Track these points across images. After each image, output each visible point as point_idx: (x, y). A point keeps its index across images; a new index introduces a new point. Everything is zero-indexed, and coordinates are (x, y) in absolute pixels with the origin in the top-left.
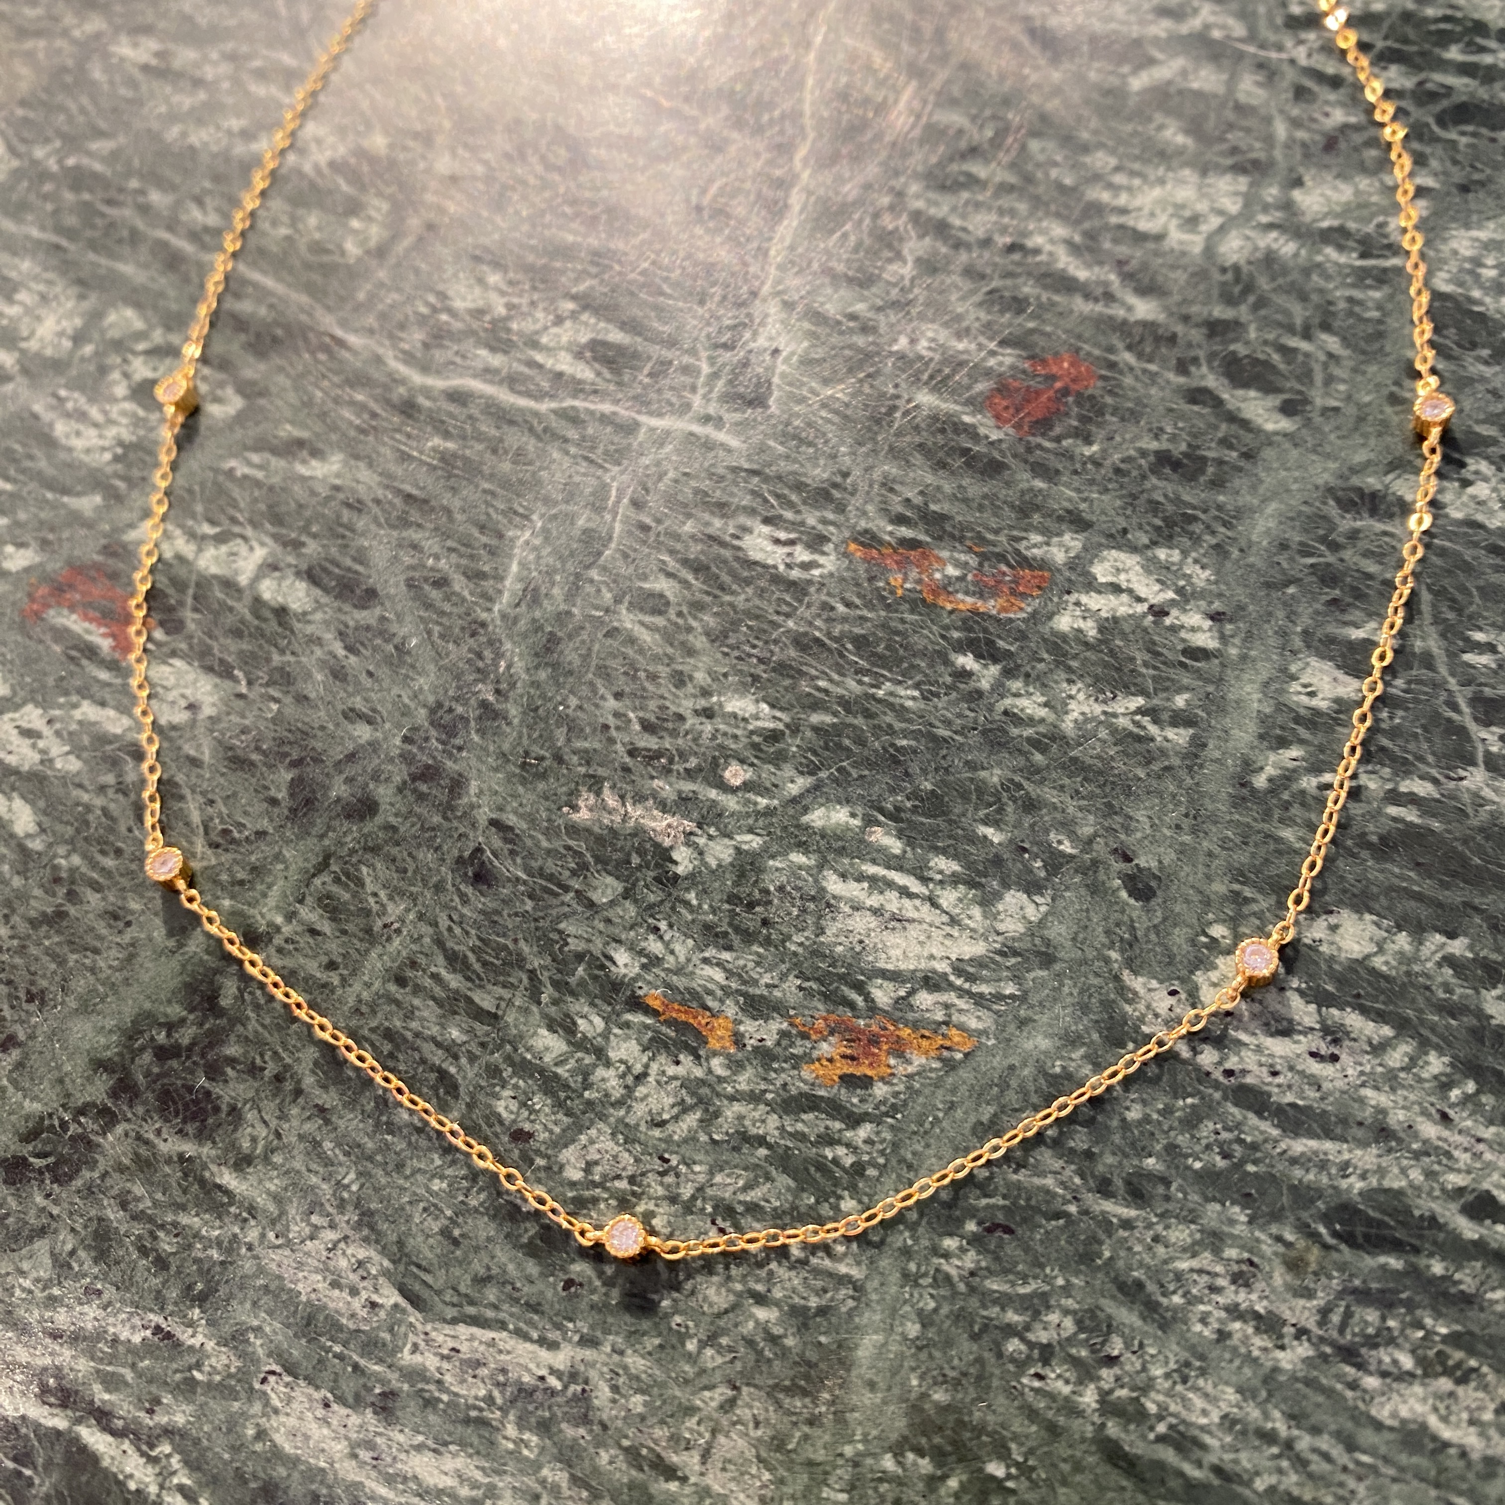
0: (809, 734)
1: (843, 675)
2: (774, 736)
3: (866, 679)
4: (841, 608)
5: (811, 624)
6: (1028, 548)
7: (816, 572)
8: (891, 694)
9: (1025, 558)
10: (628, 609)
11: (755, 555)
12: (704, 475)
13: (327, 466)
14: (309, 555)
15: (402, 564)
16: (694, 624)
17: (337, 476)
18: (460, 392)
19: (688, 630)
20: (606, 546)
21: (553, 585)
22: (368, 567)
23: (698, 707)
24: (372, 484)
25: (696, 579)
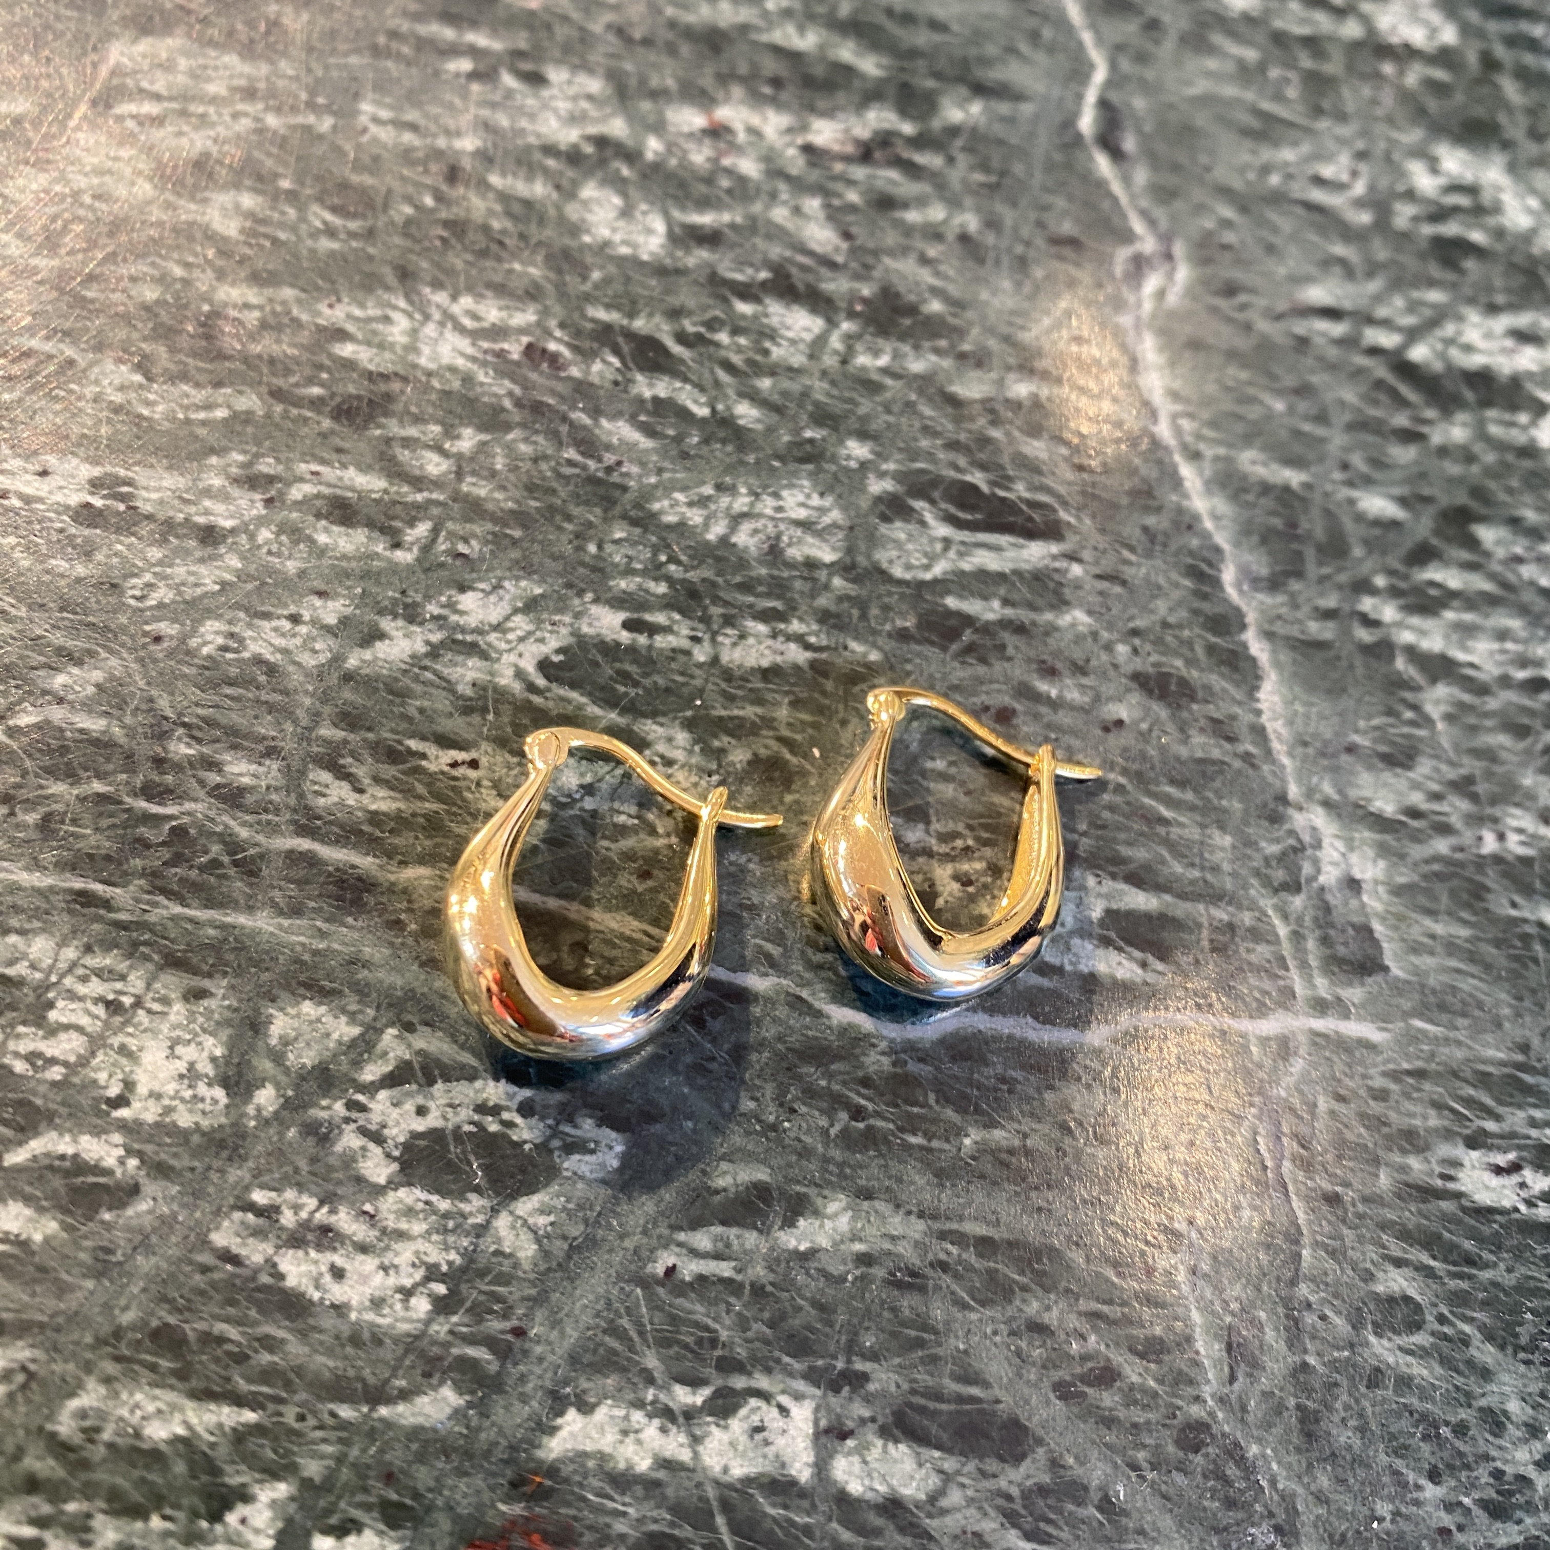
10: (1376, 1333)
11: (1484, 1198)
12: (1362, 1092)
13: (828, 1224)
14: (883, 1394)
15: (1034, 1364)
16: (1467, 1328)
17: (855, 1238)
18: (965, 1039)
19: (1465, 1341)
20: (1297, 1242)
21: (1261, 1328)
22: (986, 1385)
23: (1537, 1457)
24: (917, 1236)
25: (1434, 1258)
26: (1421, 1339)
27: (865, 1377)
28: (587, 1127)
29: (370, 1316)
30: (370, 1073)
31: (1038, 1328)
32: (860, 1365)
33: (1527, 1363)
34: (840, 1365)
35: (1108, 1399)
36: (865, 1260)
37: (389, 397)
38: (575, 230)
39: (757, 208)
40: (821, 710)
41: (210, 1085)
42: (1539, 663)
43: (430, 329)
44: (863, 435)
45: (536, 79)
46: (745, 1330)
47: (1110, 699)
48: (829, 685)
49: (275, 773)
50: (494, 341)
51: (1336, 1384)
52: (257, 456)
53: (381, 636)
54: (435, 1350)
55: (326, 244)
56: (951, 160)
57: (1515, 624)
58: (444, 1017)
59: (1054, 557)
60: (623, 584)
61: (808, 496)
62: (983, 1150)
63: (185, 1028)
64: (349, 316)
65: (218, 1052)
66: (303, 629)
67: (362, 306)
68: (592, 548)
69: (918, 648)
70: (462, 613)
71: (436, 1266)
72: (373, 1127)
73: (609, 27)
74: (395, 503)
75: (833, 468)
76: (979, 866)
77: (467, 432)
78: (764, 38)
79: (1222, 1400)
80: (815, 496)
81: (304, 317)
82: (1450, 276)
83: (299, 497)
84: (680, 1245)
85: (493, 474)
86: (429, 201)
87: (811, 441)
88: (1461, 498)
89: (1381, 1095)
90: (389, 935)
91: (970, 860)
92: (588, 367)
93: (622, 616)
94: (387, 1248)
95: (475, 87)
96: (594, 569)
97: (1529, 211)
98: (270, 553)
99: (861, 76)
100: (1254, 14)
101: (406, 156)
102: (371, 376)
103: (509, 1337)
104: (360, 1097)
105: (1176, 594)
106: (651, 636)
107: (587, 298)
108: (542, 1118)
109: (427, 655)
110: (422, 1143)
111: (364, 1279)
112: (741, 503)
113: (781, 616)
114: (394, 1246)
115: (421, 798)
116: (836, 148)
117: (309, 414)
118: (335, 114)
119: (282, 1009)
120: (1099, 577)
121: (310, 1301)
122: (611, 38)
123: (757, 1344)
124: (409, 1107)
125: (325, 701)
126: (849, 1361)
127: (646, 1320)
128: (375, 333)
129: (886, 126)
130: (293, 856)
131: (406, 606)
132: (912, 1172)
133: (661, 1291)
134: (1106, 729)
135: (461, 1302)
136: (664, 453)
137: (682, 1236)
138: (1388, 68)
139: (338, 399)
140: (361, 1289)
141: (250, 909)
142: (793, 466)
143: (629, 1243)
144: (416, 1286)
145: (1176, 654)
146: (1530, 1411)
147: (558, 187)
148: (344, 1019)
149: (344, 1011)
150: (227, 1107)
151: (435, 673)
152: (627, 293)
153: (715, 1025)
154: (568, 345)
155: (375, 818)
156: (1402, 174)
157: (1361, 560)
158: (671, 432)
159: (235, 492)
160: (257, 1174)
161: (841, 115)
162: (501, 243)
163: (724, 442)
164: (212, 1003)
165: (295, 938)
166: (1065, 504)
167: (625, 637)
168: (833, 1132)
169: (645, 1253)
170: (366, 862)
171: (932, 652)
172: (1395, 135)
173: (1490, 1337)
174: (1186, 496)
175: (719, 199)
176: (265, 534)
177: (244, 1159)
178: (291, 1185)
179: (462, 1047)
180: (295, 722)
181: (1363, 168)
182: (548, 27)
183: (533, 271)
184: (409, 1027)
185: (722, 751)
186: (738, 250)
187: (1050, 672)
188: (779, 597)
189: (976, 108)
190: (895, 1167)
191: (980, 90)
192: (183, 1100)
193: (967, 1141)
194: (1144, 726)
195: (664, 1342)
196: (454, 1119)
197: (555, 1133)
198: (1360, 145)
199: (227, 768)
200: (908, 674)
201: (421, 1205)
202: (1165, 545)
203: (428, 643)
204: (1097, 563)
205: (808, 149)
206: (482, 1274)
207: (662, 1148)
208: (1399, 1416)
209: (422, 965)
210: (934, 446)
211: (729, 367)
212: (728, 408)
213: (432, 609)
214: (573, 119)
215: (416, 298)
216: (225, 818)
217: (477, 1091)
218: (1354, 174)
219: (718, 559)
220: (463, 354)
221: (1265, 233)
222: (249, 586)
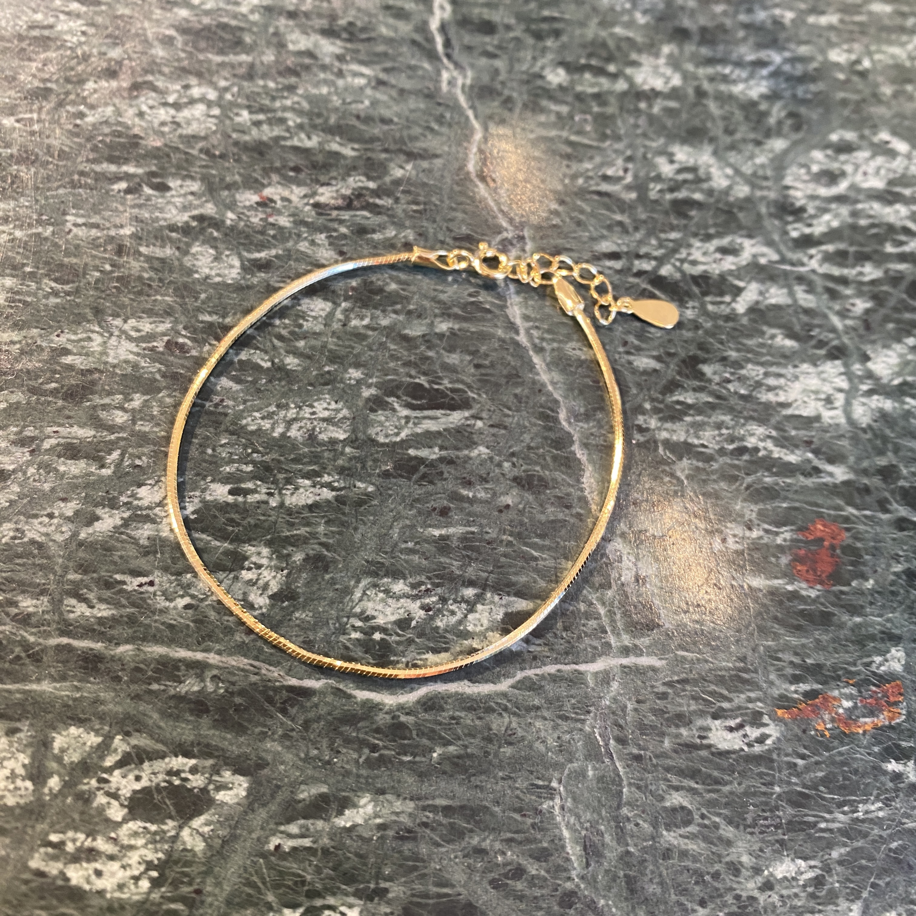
0: (839, 869)
1: (831, 812)
2: (818, 882)
3: (846, 808)
4: (800, 762)
5: (789, 783)
6: (878, 668)
7: (769, 742)
8: (867, 812)
9: (881, 676)
10: (667, 830)
11: (723, 746)
12: (652, 697)
13: (361, 810)
14: (397, 898)
15: (478, 871)
16: (717, 819)
17: (376, 816)
18: (431, 699)
19: (716, 826)
20: (620, 785)
21: (602, 835)
22: (453, 886)
23: (759, 885)
24: (410, 810)
25: (697, 783)
26: (692, 829)
27: (386, 891)
28: (227, 775)
29: (117, 895)
30: (109, 762)
31: (480, 852)
32: (383, 885)
33: (752, 834)
34: (372, 886)
35: (520, 885)
36: (382, 827)
37: (93, 383)
38: (190, 272)
39: (290, 244)
40: (343, 524)
41: (23, 780)
42: (742, 439)
43: (113, 341)
44: (357, 366)
45: (163, 188)
46: (320, 874)
47: (502, 494)
48: (347, 509)
49: (46, 603)
50: (149, 342)
51: (645, 860)
52: (24, 427)
53: (98, 518)
54: (154, 908)
55: (53, 301)
56: (397, 200)
57: (727, 418)
58: (146, 726)
59: (467, 419)
60: (228, 469)
61: (329, 404)
62: (444, 758)
63: (9, 751)
64: (68, 340)
65: (27, 761)
66: (55, 521)
67: (75, 333)
68: (210, 451)
69: (394, 480)
70: (140, 499)
71: (152, 862)
72: (113, 791)
73: (201, 151)
74: (99, 442)
75: (342, 385)
76: (434, 599)
77: (137, 396)
78: (289, 143)
79: (582, 878)
80: (333, 403)
81: (44, 344)
82: (684, 222)
83: (48, 447)
84: (282, 832)
85: (153, 417)
86: (108, 267)
87: (329, 372)
88: (693, 351)
89: (663, 696)
90: (114, 685)
91: (429, 596)
92: (202, 348)
93: (228, 487)
94: (125, 856)
95: (129, 197)
96: (211, 463)
97: (727, 176)
98: (35, 480)
99: (344, 157)
100: (565, 84)
101: (94, 243)
102: (83, 373)
103: (193, 895)
104: (105, 776)
105: (535, 429)
106: (245, 496)
107: (199, 310)
108: (203, 774)
109: (122, 526)
110: (139, 796)
111: (113, 874)
112: (292, 413)
113: (318, 474)
114: (129, 854)
115: (124, 606)
116: (333, 202)
117: (50, 399)
118: (52, 224)
119: (59, 733)
120: (492, 426)
121: (85, 891)
122: (203, 156)
123: (327, 881)
124: (131, 777)
125: (69, 559)
126: (377, 883)
127: (266, 876)
128: (83, 347)
129: (360, 184)
130: (59, 648)
131: (109, 500)
132: (406, 776)
133: (273, 858)
134: (501, 511)
135: (166, 880)
136: (246, 391)
137: (282, 828)
138: (643, 105)
139: (65, 388)
140: (111, 880)
141: (38, 680)
142: (319, 388)
143: (254, 836)
144: (141, 874)
145: (537, 463)
146: (754, 860)
147: (178, 248)
148: (92, 734)
149: (93, 729)
150: (34, 791)
151: (128, 535)
152: (221, 303)
153: (293, 711)
154: (188, 338)
155: (101, 621)
156: (654, 166)
157: (637, 395)
158: (250, 379)
159: (13, 449)
160: (52, 825)
161: (334, 182)
162: (150, 286)
163: (280, 380)
164: (21, 735)
165: (63, 693)
166: (470, 387)
167: (230, 499)
168: (361, 760)
169: (263, 840)
170: (98, 646)
171: (402, 481)
172: (648, 143)
173: (730, 822)
174: (538, 374)
175: (269, 241)
176: (31, 470)
177: (44, 818)
178: (70, 829)
179: (157, 741)
180: (55, 574)
181: (630, 166)
182: (168, 156)
183: (167, 298)
184: (127, 734)
185: (289, 555)
186: (282, 270)
187: (468, 484)
188: (315, 464)
189: (409, 167)
190: (396, 775)
191: (411, 156)
192: (9, 791)
193: (435, 755)
194: (521, 506)
195: (276, 886)
196: (155, 780)
197: (210, 781)
198: (629, 153)
199: (21, 604)
200: (390, 496)
201: (141, 830)
202: (527, 403)
203: (122, 518)
204: (490, 418)
205: (316, 205)
206: (176, 862)
207: (268, 782)
208: (682, 873)
209: (132, 699)
210: (397, 365)
211: (281, 338)
212: (281, 361)
213: (124, 499)
214: (185, 208)
215: (104, 324)
216: (22, 632)
217: (167, 764)
218: (626, 170)
219: (280, 447)
220: (131, 352)
221: (575, 214)
222: (25, 501)
